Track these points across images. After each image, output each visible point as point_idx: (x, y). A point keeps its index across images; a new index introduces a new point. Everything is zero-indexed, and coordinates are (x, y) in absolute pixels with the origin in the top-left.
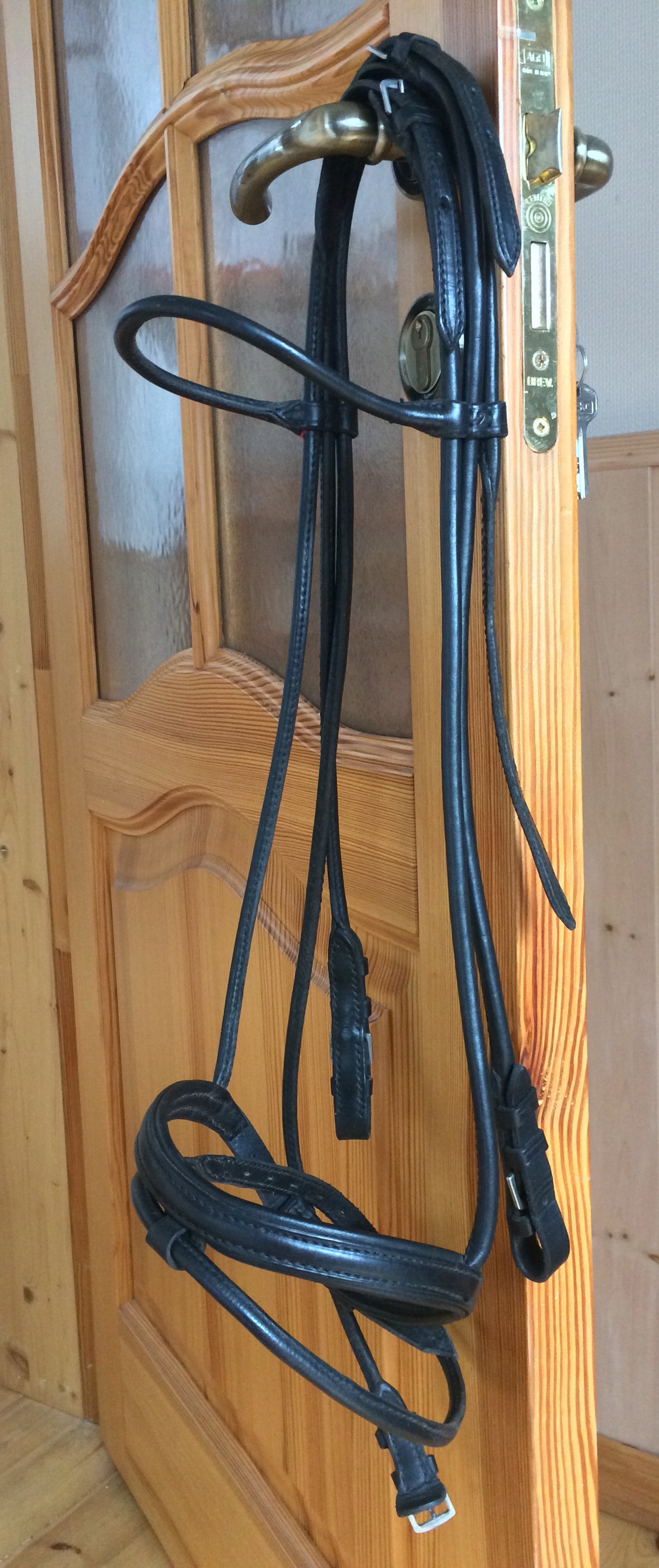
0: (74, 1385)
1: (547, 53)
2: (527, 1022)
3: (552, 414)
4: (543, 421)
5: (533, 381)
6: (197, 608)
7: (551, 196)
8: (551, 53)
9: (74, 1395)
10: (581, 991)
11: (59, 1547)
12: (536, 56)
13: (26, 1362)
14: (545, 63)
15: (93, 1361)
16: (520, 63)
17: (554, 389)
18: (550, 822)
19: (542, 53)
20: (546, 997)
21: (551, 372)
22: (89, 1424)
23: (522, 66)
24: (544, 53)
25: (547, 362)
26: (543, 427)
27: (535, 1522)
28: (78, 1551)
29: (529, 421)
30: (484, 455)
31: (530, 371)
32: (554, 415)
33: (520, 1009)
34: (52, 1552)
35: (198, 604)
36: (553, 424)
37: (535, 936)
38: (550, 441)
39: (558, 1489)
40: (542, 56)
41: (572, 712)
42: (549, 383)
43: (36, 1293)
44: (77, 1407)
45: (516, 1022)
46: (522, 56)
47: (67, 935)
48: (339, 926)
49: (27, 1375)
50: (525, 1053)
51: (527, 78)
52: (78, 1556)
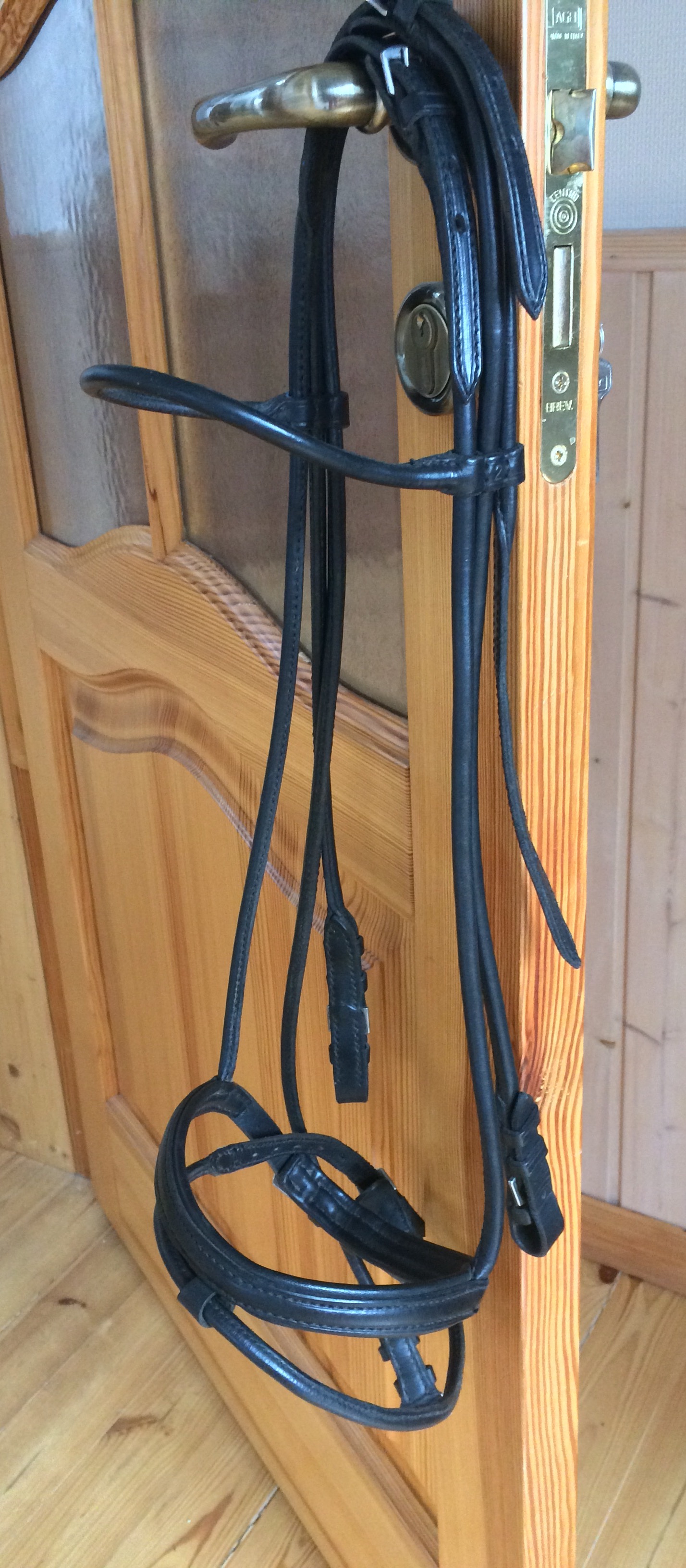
0: (63, 1144)
1: (580, 10)
2: (528, 1034)
3: (571, 440)
4: (562, 449)
5: (552, 407)
6: (154, 495)
7: (578, 187)
8: (584, 9)
9: (65, 1155)
10: (579, 998)
11: (66, 1302)
12: (566, 15)
13: (17, 1127)
14: (577, 23)
15: (81, 1127)
16: (547, 27)
17: (573, 412)
18: (555, 852)
19: (573, 10)
20: (546, 1009)
21: (573, 392)
22: (81, 1180)
23: (551, 31)
24: (576, 10)
25: (567, 383)
26: (561, 455)
27: (524, 1423)
28: (84, 1305)
29: (546, 452)
30: (499, 503)
31: (548, 395)
32: (572, 440)
33: (521, 1024)
34: (61, 1307)
35: (155, 491)
36: (572, 451)
37: (538, 958)
38: (568, 468)
39: (545, 1394)
40: (573, 15)
41: (581, 742)
42: (569, 406)
43: (21, 1069)
44: (69, 1164)
45: (517, 1033)
46: (550, 19)
47: (24, 753)
48: (334, 914)
49: (18, 1136)
50: (526, 1060)
51: (555, 46)
52: (83, 1311)
